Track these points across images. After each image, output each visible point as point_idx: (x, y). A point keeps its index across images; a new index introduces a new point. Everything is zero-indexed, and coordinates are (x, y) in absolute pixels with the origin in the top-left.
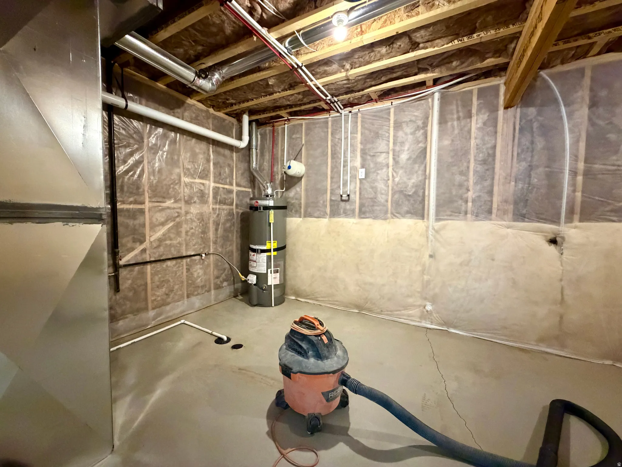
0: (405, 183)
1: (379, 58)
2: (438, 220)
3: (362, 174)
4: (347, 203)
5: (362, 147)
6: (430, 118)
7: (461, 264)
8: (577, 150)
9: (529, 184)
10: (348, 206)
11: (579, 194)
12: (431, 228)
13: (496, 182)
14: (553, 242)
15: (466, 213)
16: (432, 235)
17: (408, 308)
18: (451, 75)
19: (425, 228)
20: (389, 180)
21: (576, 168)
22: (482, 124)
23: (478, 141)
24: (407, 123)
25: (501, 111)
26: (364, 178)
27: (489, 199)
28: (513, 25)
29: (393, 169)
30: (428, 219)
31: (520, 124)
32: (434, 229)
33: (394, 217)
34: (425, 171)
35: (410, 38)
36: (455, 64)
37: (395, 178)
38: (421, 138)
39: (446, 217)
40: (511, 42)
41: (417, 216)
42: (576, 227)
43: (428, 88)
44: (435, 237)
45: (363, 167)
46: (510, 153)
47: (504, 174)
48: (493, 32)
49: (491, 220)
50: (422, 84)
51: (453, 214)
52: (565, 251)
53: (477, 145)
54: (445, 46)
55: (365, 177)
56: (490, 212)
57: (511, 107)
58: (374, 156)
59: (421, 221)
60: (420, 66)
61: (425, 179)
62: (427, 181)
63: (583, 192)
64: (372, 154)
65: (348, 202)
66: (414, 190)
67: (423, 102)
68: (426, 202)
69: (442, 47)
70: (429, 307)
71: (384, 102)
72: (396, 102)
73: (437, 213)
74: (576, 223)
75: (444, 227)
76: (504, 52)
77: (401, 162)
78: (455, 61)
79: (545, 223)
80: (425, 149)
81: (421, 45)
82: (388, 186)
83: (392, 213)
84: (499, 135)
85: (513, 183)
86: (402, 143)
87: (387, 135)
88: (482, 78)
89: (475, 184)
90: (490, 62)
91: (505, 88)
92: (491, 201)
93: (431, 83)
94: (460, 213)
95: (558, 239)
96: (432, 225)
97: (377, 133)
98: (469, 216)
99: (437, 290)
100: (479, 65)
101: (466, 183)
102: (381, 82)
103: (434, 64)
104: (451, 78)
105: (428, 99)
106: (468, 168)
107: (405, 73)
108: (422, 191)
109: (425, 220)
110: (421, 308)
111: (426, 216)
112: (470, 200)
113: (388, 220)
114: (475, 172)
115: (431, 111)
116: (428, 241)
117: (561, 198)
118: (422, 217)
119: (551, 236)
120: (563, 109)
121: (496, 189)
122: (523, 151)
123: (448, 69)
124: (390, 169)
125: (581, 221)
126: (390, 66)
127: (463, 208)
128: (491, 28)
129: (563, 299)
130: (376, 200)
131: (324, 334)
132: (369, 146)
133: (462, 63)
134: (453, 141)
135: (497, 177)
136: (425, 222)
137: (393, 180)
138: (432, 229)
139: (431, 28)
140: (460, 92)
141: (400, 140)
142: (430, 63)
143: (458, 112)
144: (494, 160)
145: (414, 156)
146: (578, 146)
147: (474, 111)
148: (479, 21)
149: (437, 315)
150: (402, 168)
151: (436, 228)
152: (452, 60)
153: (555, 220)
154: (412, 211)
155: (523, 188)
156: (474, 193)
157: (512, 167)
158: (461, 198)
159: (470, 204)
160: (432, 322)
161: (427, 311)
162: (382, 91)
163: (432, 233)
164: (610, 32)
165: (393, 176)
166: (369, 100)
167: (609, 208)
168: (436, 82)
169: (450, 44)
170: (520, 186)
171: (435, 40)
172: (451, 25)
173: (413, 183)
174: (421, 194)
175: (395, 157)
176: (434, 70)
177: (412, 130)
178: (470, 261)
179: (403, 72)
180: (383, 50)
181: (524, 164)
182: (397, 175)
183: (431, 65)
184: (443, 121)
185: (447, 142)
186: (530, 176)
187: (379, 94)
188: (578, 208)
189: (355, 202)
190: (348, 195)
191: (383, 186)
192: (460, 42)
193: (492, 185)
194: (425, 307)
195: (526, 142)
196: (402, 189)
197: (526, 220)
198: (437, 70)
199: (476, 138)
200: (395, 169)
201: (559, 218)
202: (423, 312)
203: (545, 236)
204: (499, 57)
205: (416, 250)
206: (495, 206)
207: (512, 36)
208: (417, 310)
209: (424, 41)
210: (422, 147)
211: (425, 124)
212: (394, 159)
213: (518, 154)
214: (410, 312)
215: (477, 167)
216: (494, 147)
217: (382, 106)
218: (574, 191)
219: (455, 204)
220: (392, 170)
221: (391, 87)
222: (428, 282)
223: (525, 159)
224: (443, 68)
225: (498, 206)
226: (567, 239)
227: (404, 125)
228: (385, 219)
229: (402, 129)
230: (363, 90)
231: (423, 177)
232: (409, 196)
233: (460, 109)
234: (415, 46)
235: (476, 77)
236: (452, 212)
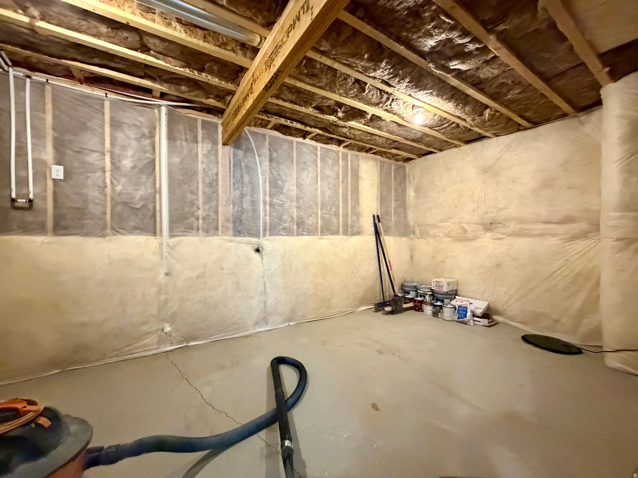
0: (130, 194)
1: (95, 34)
2: (172, 236)
3: (58, 172)
4: (27, 213)
5: (56, 135)
6: (157, 130)
7: (197, 278)
8: (265, 187)
9: (242, 208)
10: (29, 217)
11: (268, 217)
12: (165, 246)
13: (220, 203)
14: (258, 250)
15: (198, 229)
16: (166, 252)
17: (143, 337)
18: (178, 97)
19: (158, 245)
20: (106, 187)
21: (265, 200)
22: (207, 152)
23: (204, 166)
24: (130, 126)
25: (220, 146)
26: (62, 178)
27: (216, 218)
28: (231, 83)
29: (112, 175)
30: (161, 235)
31: (233, 161)
32: (168, 245)
33: (117, 234)
34: (155, 183)
35: (141, 38)
36: (183, 88)
37: (115, 187)
38: (148, 148)
39: (180, 233)
40: (228, 95)
41: (147, 233)
42: (268, 240)
43: (153, 97)
44: (170, 254)
45: (58, 163)
46: (228, 183)
47: (225, 198)
48: (217, 80)
49: (218, 235)
50: (148, 91)
51: (187, 230)
52: (264, 257)
53: (204, 169)
54: (177, 68)
55: (64, 179)
56: (217, 229)
57: (227, 145)
58: (78, 152)
59: (153, 237)
60: (148, 72)
61: (155, 192)
62: (157, 196)
63: (270, 216)
64: (76, 149)
65: (30, 211)
66: (142, 203)
67: (148, 109)
68: (158, 218)
69: (174, 67)
70: (168, 329)
71: (94, 88)
72: (111, 96)
73: (171, 229)
74: (268, 237)
75: (178, 244)
76: (222, 100)
77: (123, 169)
78: (184, 86)
79: (252, 237)
80: (154, 160)
81: (152, 52)
82: (106, 195)
83: (113, 229)
84: (220, 165)
85: (232, 206)
86: (124, 148)
87: (101, 130)
88: (205, 112)
89: (205, 203)
90: (212, 102)
91: (222, 128)
92: (218, 220)
93: (158, 95)
94: (192, 229)
95: (260, 249)
96: (167, 241)
97: (84, 124)
98: (201, 232)
99: (175, 309)
100: (204, 100)
101: (196, 202)
102: (93, 62)
103: (163, 78)
104: (178, 99)
105: (154, 109)
106: (198, 188)
107: (128, 70)
108: (153, 205)
109: (158, 237)
110: (159, 332)
111: (158, 232)
112: (201, 217)
113: (107, 238)
114: (204, 193)
115: (158, 123)
116: (162, 258)
117: (259, 219)
118: (154, 233)
119: (256, 247)
120: (257, 157)
121: (220, 209)
122: (236, 182)
123: (177, 90)
124: (108, 174)
125: (270, 236)
126: (111, 52)
127: (195, 225)
128: (215, 76)
129: (265, 290)
130: (85, 211)
131: (41, 415)
132: (68, 137)
133: (191, 92)
134: (182, 160)
135: (220, 199)
136: (157, 238)
137: (113, 188)
138: (167, 246)
139: (166, 43)
140: (187, 116)
141: (119, 142)
142: (159, 75)
143: (186, 134)
144: (217, 185)
145: (140, 166)
146: (265, 185)
147: (200, 138)
148: (208, 65)
149: (177, 334)
150: (124, 176)
151: (170, 245)
152: (182, 84)
153: (257, 236)
154: (142, 227)
155: (238, 211)
156: (204, 211)
157: (230, 194)
158: (193, 215)
159: (201, 221)
160: (172, 343)
161: (166, 333)
162: (92, 73)
163: (167, 249)
164: (276, 119)
165: (112, 182)
166: (69, 74)
167: (282, 227)
168: (163, 96)
169: (182, 69)
170: (236, 209)
171: (168, 56)
172: (185, 53)
173: (141, 195)
174: (151, 208)
175: (114, 161)
176: (163, 84)
177: (137, 136)
178: (204, 273)
179: (127, 66)
180: (104, 29)
181: (238, 193)
182: (119, 183)
183: (160, 77)
184: (171, 137)
185: (177, 160)
186: (242, 202)
187: (87, 75)
188: (268, 228)
189: (45, 211)
190: (30, 201)
191: (97, 194)
192: (191, 72)
193: (217, 206)
194: (163, 330)
195: (238, 174)
196: (127, 201)
197: (242, 235)
198: (165, 85)
199: (202, 163)
200: (115, 176)
201: (259, 234)
202: (161, 336)
203: (253, 247)
204: (219, 102)
205: (150, 270)
206: (220, 224)
207: (229, 91)
208: (155, 335)
209: (156, 50)
210: (149, 158)
211: (152, 136)
212: (112, 163)
213: (233, 184)
214: (146, 342)
215: (204, 189)
216: (217, 174)
217: (91, 92)
218: (266, 215)
219: (188, 221)
220: (110, 176)
221: (105, 76)
222: (166, 302)
223: (238, 188)
224: (172, 87)
225: (222, 224)
226: (264, 248)
227: (125, 127)
228: (103, 236)
229: (123, 130)
230: (60, 58)
231: (153, 191)
232: (137, 209)
233: (187, 132)
234: (145, 49)
235: (200, 109)
236: (186, 228)
